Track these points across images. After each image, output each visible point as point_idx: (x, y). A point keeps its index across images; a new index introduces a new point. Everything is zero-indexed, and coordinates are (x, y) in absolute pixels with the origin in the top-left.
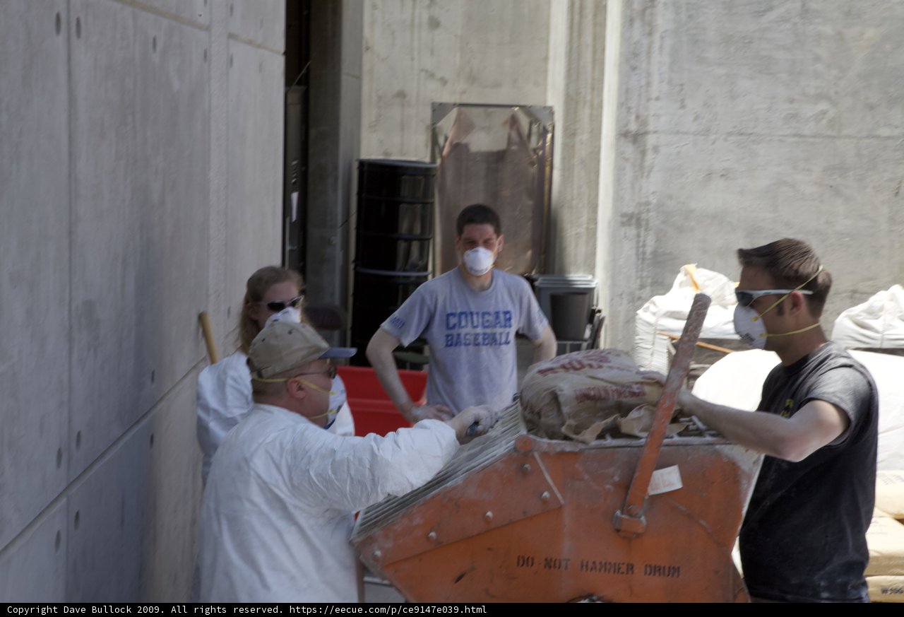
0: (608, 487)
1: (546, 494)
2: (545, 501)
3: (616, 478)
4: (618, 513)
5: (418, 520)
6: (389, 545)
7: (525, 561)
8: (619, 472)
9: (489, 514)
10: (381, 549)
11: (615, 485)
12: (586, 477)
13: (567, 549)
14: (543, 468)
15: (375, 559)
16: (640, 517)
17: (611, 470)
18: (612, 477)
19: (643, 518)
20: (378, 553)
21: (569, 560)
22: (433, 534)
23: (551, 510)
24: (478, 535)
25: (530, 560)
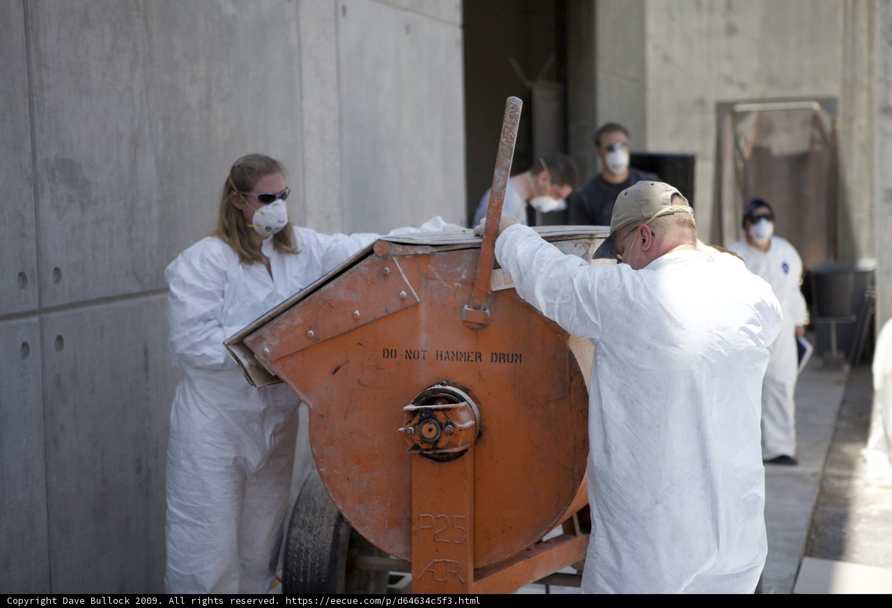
0: (456, 284)
1: (403, 293)
2: (403, 299)
3: (464, 277)
4: (466, 307)
5: (299, 321)
6: (276, 342)
7: (389, 353)
8: (466, 270)
9: (357, 312)
10: (269, 346)
11: (463, 282)
12: (438, 276)
13: (424, 342)
14: (401, 271)
15: (265, 355)
16: (485, 310)
17: (459, 269)
18: (461, 275)
19: (487, 311)
20: (267, 350)
21: (426, 351)
22: (311, 332)
23: (409, 307)
24: (349, 331)
25: (393, 352)
